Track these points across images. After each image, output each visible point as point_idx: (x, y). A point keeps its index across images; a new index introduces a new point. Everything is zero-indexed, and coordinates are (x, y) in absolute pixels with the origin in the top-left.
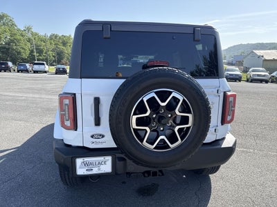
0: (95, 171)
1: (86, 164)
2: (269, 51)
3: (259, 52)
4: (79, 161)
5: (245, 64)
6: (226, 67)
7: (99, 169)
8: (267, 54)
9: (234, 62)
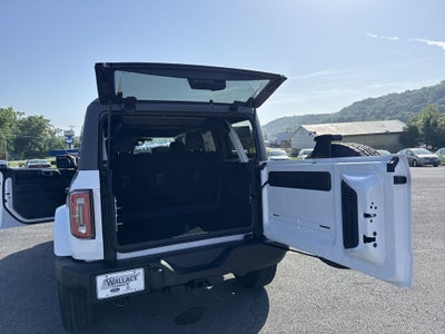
0: (123, 291)
1: (109, 283)
2: (323, 125)
3: (309, 128)
4: (100, 280)
5: (294, 144)
6: (269, 149)
7: (128, 288)
8: (319, 129)
9: (279, 143)
